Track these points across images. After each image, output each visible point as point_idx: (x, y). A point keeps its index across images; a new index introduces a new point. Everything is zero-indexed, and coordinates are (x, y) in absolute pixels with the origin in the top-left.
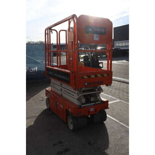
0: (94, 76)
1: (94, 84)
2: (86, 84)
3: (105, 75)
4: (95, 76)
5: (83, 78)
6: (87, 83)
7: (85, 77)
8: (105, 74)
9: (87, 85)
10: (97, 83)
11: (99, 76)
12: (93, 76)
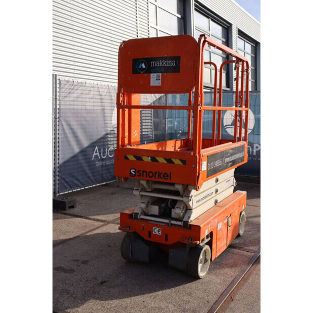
0: (150, 158)
1: (149, 175)
2: (132, 171)
3: (177, 162)
4: (151, 160)
5: (126, 158)
6: (134, 170)
7: (131, 158)
8: (176, 158)
9: (134, 173)
10: (157, 174)
11: (161, 160)
12: (147, 159)
